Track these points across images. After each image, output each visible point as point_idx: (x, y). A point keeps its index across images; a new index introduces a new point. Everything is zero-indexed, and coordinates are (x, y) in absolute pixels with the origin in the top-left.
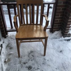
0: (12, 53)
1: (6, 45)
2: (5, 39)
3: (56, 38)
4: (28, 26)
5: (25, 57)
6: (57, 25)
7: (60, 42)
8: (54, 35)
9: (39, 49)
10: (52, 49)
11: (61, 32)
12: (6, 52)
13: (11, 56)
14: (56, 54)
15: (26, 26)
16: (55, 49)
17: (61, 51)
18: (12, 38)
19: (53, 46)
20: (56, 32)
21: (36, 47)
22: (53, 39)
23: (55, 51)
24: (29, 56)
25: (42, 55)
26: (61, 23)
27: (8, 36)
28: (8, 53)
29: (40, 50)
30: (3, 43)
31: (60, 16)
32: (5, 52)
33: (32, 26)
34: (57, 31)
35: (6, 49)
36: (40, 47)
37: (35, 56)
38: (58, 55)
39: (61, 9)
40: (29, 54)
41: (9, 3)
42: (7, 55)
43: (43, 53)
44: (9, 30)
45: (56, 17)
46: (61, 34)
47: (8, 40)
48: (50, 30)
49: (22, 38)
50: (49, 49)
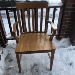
0: (12, 66)
1: (6, 57)
2: (4, 49)
3: (64, 47)
4: (31, 34)
5: (27, 73)
6: (65, 31)
7: (69, 52)
8: (61, 43)
9: (43, 62)
10: (60, 60)
11: (69, 39)
12: (5, 65)
13: (10, 71)
14: (65, 68)
15: (28, 34)
16: (63, 61)
17: (70, 64)
18: (12, 48)
19: (61, 57)
20: (63, 40)
21: (40, 59)
22: (60, 48)
23: (64, 64)
24: (32, 71)
25: (48, 70)
26: (69, 29)
27: (7, 45)
28: (7, 67)
29: (46, 63)
30: (2, 54)
31: (68, 22)
32: (3, 66)
33: (35, 34)
34: (65, 38)
35: (5, 61)
36: (45, 58)
37: (39, 71)
38: (67, 70)
39: (70, 13)
40: (32, 68)
41: (8, 8)
42: (5, 70)
43: (49, 67)
44: (9, 38)
45: (63, 22)
46: (70, 42)
47: (7, 50)
48: (56, 37)
49: (23, 51)
50: (56, 61)
